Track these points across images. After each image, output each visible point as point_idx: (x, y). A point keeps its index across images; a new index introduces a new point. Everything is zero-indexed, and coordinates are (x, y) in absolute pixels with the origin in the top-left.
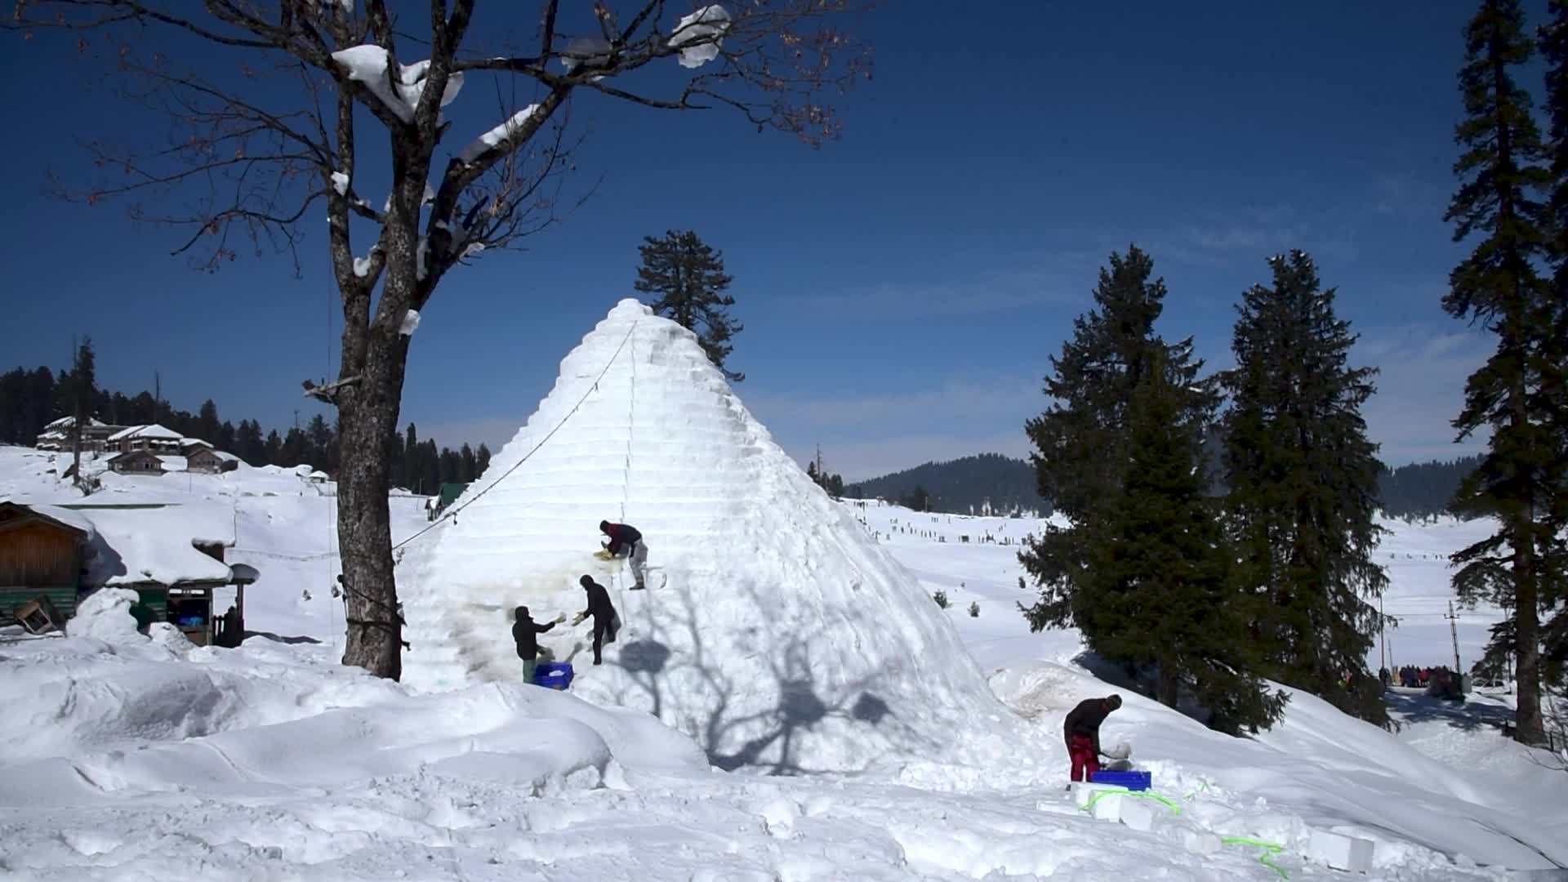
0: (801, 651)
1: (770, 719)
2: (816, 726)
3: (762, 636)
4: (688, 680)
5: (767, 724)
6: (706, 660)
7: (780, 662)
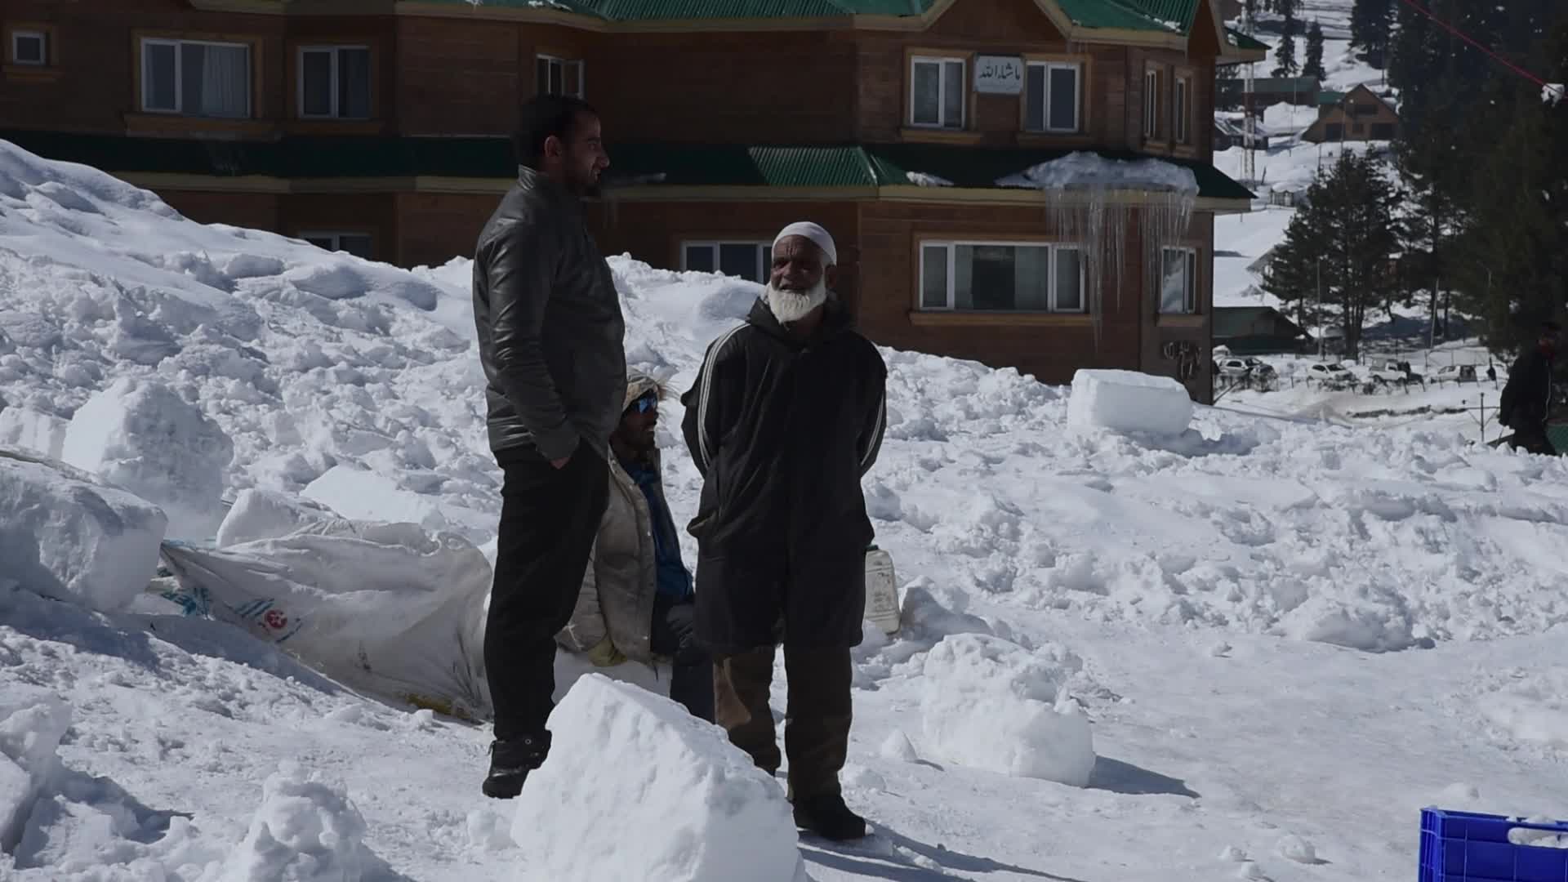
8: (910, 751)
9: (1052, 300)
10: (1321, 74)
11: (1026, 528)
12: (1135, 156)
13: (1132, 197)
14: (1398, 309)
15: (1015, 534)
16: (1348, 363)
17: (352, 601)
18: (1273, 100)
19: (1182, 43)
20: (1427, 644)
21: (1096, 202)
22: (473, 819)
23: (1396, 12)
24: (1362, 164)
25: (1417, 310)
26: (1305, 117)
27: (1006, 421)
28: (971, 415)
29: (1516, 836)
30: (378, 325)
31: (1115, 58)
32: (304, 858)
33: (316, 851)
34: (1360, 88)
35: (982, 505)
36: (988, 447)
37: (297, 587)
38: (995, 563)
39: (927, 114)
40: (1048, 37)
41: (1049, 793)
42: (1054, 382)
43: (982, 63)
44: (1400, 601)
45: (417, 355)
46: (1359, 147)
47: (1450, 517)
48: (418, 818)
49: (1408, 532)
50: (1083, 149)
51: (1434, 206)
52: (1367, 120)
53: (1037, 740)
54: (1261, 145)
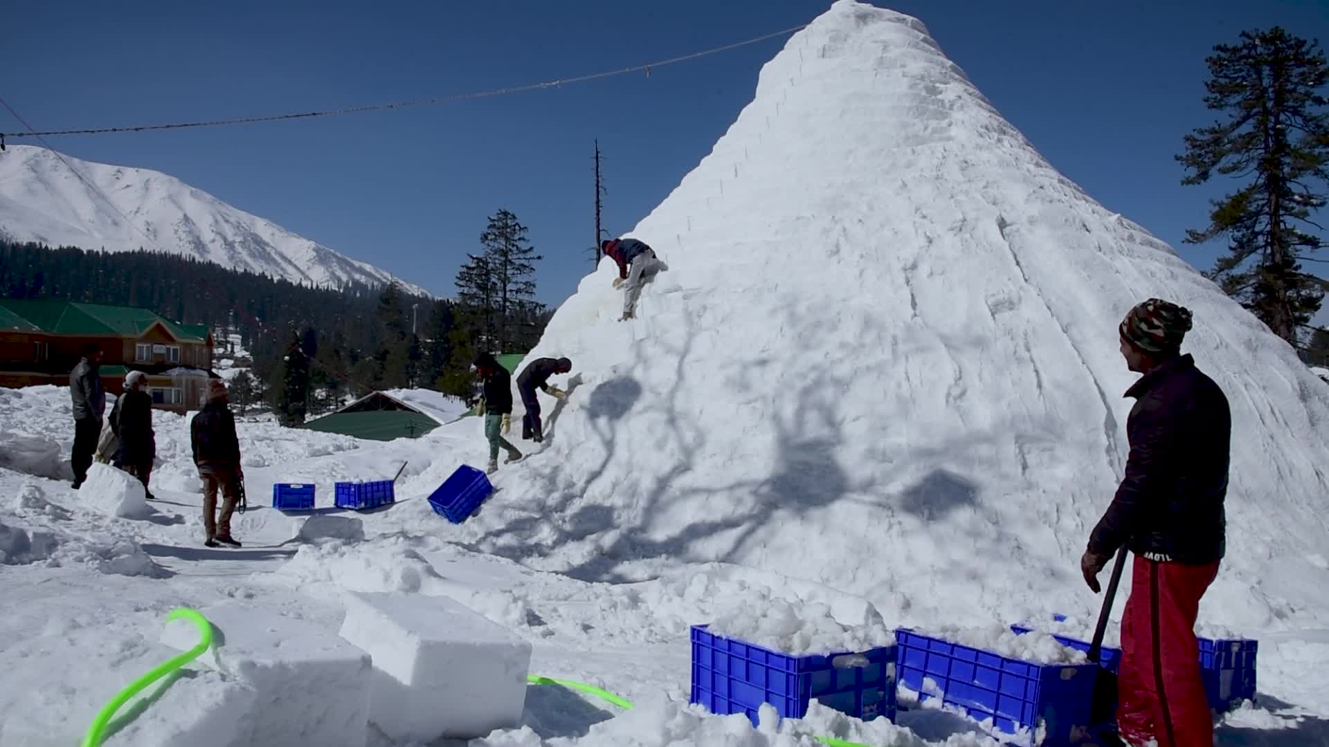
0: (828, 393)
1: (743, 492)
2: (815, 513)
3: (775, 370)
4: (650, 430)
5: (739, 501)
6: (679, 404)
7: (788, 410)
8: (157, 487)
9: (173, 401)
10: (234, 353)
11: (178, 445)
12: (194, 368)
13: (194, 377)
14: (254, 406)
15: (175, 446)
16: (242, 418)
17: (28, 454)
18: (223, 358)
19: (204, 343)
20: (268, 466)
21: (184, 378)
22: (68, 494)
23: (251, 340)
24: (245, 373)
25: (258, 406)
26: (231, 362)
27: (171, 423)
28: (162, 422)
29: (292, 486)
30: (7, 402)
31: (187, 346)
32: (33, 500)
33: (36, 498)
34: (243, 357)
35: (167, 440)
36: (168, 428)
37: (14, 451)
38: (171, 452)
39: (141, 357)
40: (171, 340)
41: (190, 494)
42: (181, 415)
43: (155, 346)
44: (263, 458)
45: (18, 409)
46: (244, 369)
47: (272, 440)
48: (55, 494)
49: (264, 443)
50: (180, 366)
51: (261, 382)
52: (245, 364)
53: (186, 484)
54: (220, 368)
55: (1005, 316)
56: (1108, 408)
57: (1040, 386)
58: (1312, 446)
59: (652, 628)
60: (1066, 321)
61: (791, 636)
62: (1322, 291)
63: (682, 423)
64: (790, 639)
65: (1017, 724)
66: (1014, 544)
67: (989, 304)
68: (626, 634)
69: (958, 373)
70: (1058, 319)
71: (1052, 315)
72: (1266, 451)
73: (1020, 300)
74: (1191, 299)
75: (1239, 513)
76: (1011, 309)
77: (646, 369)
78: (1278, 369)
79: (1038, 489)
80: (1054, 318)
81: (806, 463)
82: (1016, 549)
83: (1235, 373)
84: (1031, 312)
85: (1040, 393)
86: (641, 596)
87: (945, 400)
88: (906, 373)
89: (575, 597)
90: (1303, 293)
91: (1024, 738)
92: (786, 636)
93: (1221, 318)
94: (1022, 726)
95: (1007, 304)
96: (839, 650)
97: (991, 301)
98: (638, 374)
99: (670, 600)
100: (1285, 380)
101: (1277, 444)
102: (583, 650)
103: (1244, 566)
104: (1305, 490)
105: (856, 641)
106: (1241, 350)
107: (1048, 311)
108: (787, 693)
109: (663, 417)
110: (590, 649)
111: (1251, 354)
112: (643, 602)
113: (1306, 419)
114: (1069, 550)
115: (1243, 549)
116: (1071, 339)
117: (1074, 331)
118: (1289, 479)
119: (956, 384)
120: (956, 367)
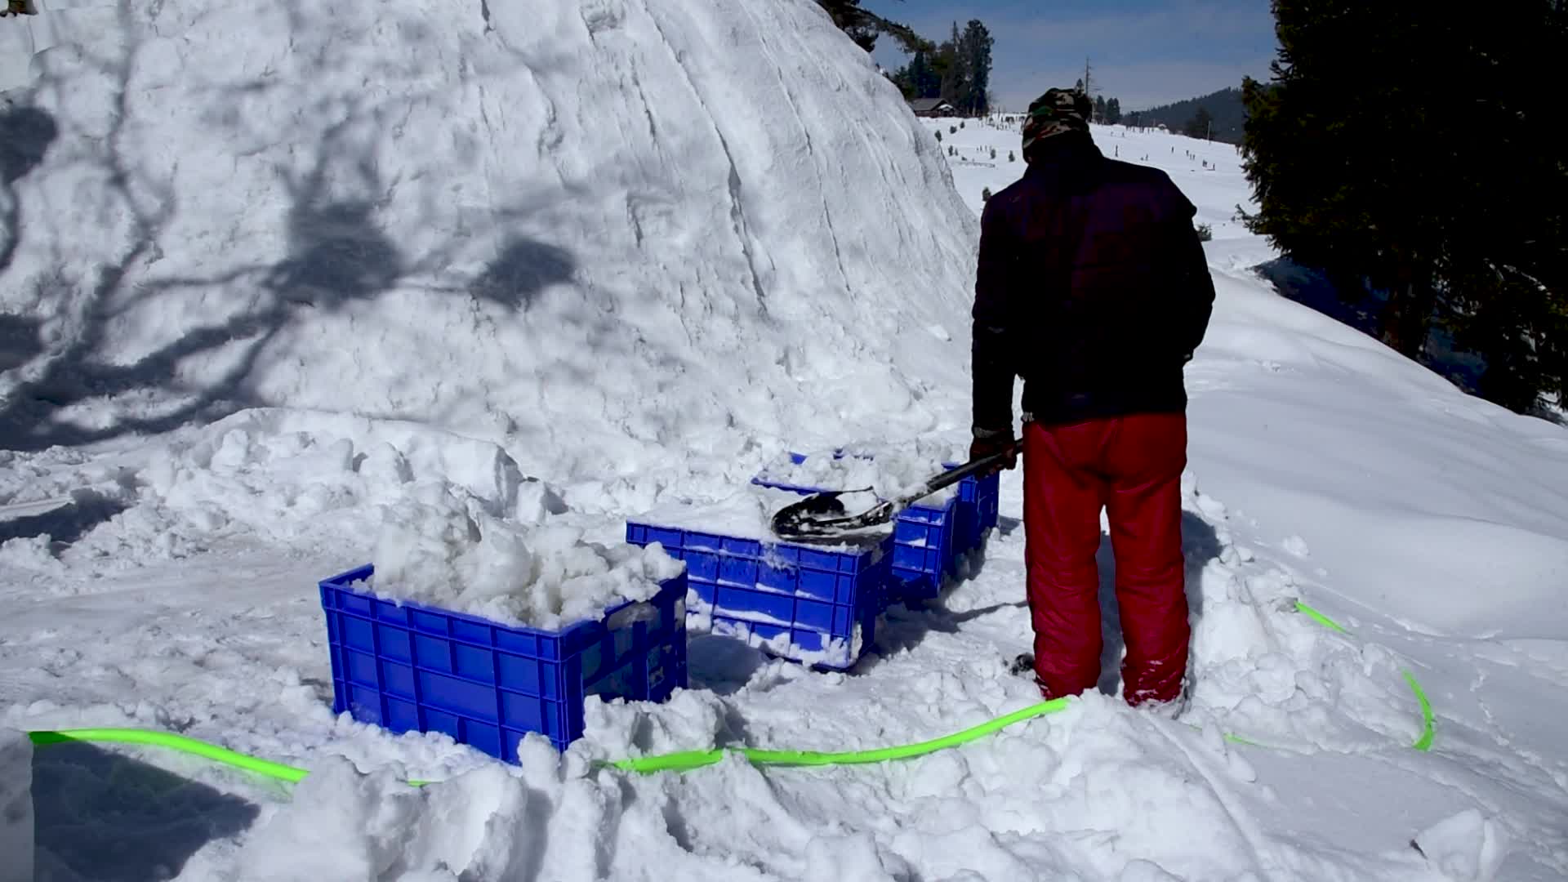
3: (277, 98)
4: (82, 193)
7: (302, 160)
55: (605, 35)
56: (731, 161)
57: (653, 131)
58: (926, 205)
59: (173, 529)
60: (680, 47)
61: (527, 590)
62: (877, 29)
63: (134, 184)
64: (527, 596)
65: (826, 638)
66: (635, 335)
67: (586, 17)
68: (131, 547)
69: (551, 112)
70: (670, 43)
71: (664, 39)
72: (888, 211)
73: (623, 15)
74: (809, 29)
75: (866, 283)
76: (612, 27)
77: (60, 96)
78: (896, 117)
79: (657, 264)
80: (666, 42)
81: (349, 241)
82: (640, 343)
83: (857, 121)
84: (636, 32)
85: (655, 140)
86: (138, 476)
87: (536, 150)
88: (483, 111)
89: (20, 496)
90: (859, 31)
91: (838, 655)
92: (519, 592)
93: (839, 52)
94: (832, 639)
95: (608, 19)
96: (615, 601)
97: (588, 14)
98: (47, 101)
99: (190, 476)
100: (903, 131)
101: (898, 203)
102: (65, 594)
103: (876, 343)
104: (922, 255)
105: (634, 580)
106: (860, 93)
107: (659, 32)
108: (543, 691)
109: (103, 174)
110: (77, 591)
111: (870, 99)
112: (144, 484)
113: (921, 177)
114: (698, 338)
115: (872, 323)
116: (687, 71)
117: (689, 60)
118: (909, 243)
119: (550, 127)
120: (549, 102)
